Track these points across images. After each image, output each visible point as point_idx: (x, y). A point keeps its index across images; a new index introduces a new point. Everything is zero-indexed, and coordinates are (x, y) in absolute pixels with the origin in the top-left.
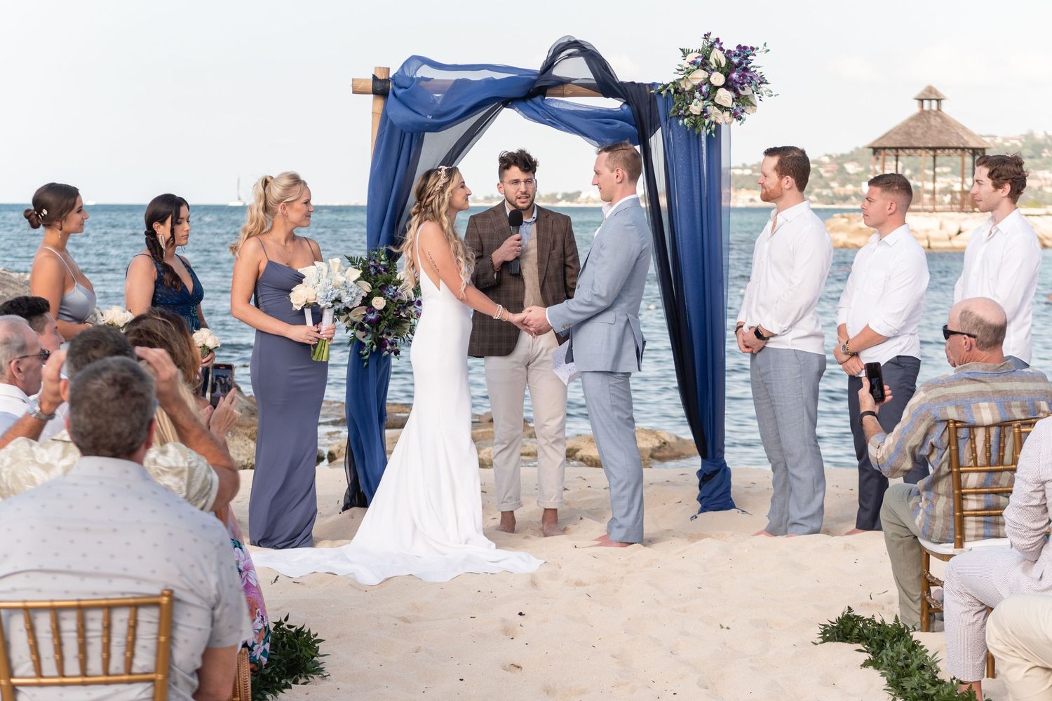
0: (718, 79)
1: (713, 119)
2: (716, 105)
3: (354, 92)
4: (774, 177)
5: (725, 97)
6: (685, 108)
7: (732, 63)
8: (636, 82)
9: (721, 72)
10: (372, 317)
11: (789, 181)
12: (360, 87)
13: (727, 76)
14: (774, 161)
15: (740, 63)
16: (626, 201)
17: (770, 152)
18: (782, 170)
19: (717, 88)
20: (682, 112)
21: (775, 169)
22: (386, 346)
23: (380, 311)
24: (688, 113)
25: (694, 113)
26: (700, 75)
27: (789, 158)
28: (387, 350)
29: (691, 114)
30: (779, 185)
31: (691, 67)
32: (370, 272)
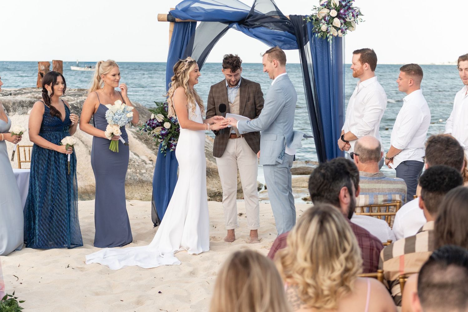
0: (334, 13)
1: (331, 33)
2: (333, 26)
3: (159, 21)
4: (359, 64)
5: (337, 22)
6: (318, 28)
7: (342, 5)
8: (297, 15)
9: (336, 10)
10: (163, 132)
11: (367, 66)
12: (161, 18)
13: (338, 11)
14: (358, 56)
15: (346, 5)
16: (280, 77)
17: (356, 52)
18: (363, 60)
19: (334, 18)
20: (317, 30)
21: (359, 60)
22: (172, 147)
23: (168, 129)
24: (320, 30)
25: (323, 31)
26: (326, 11)
27: (366, 54)
28: (172, 149)
29: (322, 31)
30: (362, 68)
31: (321, 7)
32: (165, 110)
